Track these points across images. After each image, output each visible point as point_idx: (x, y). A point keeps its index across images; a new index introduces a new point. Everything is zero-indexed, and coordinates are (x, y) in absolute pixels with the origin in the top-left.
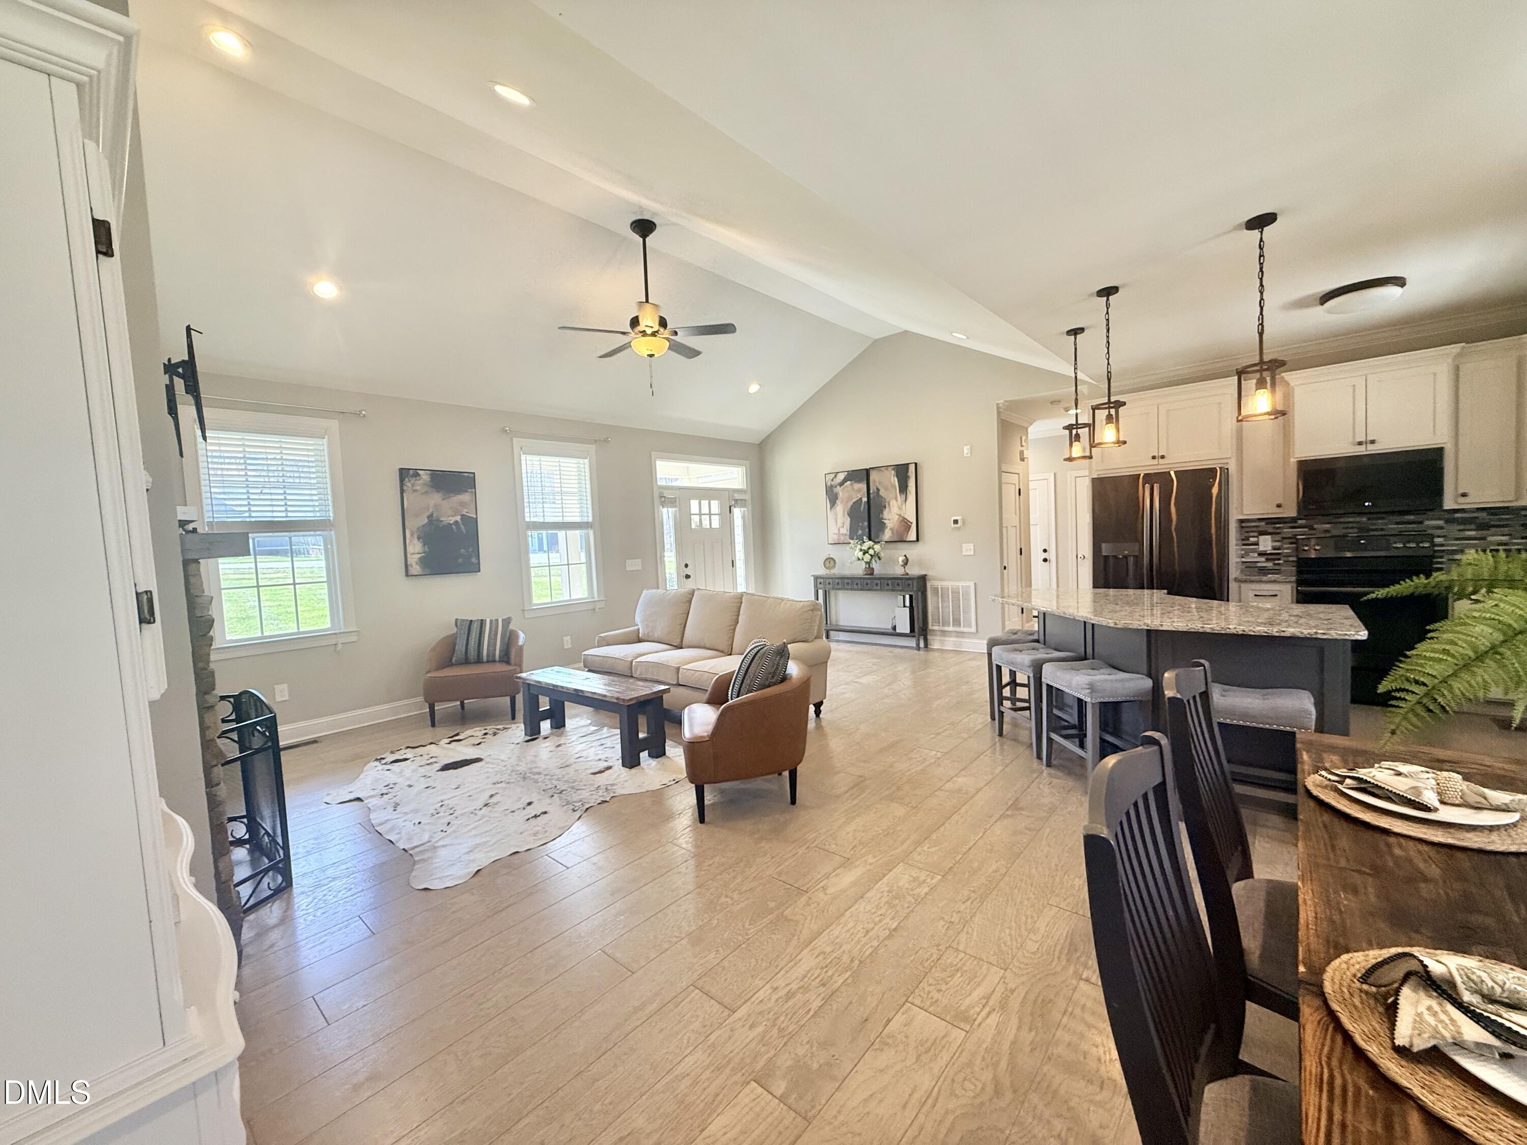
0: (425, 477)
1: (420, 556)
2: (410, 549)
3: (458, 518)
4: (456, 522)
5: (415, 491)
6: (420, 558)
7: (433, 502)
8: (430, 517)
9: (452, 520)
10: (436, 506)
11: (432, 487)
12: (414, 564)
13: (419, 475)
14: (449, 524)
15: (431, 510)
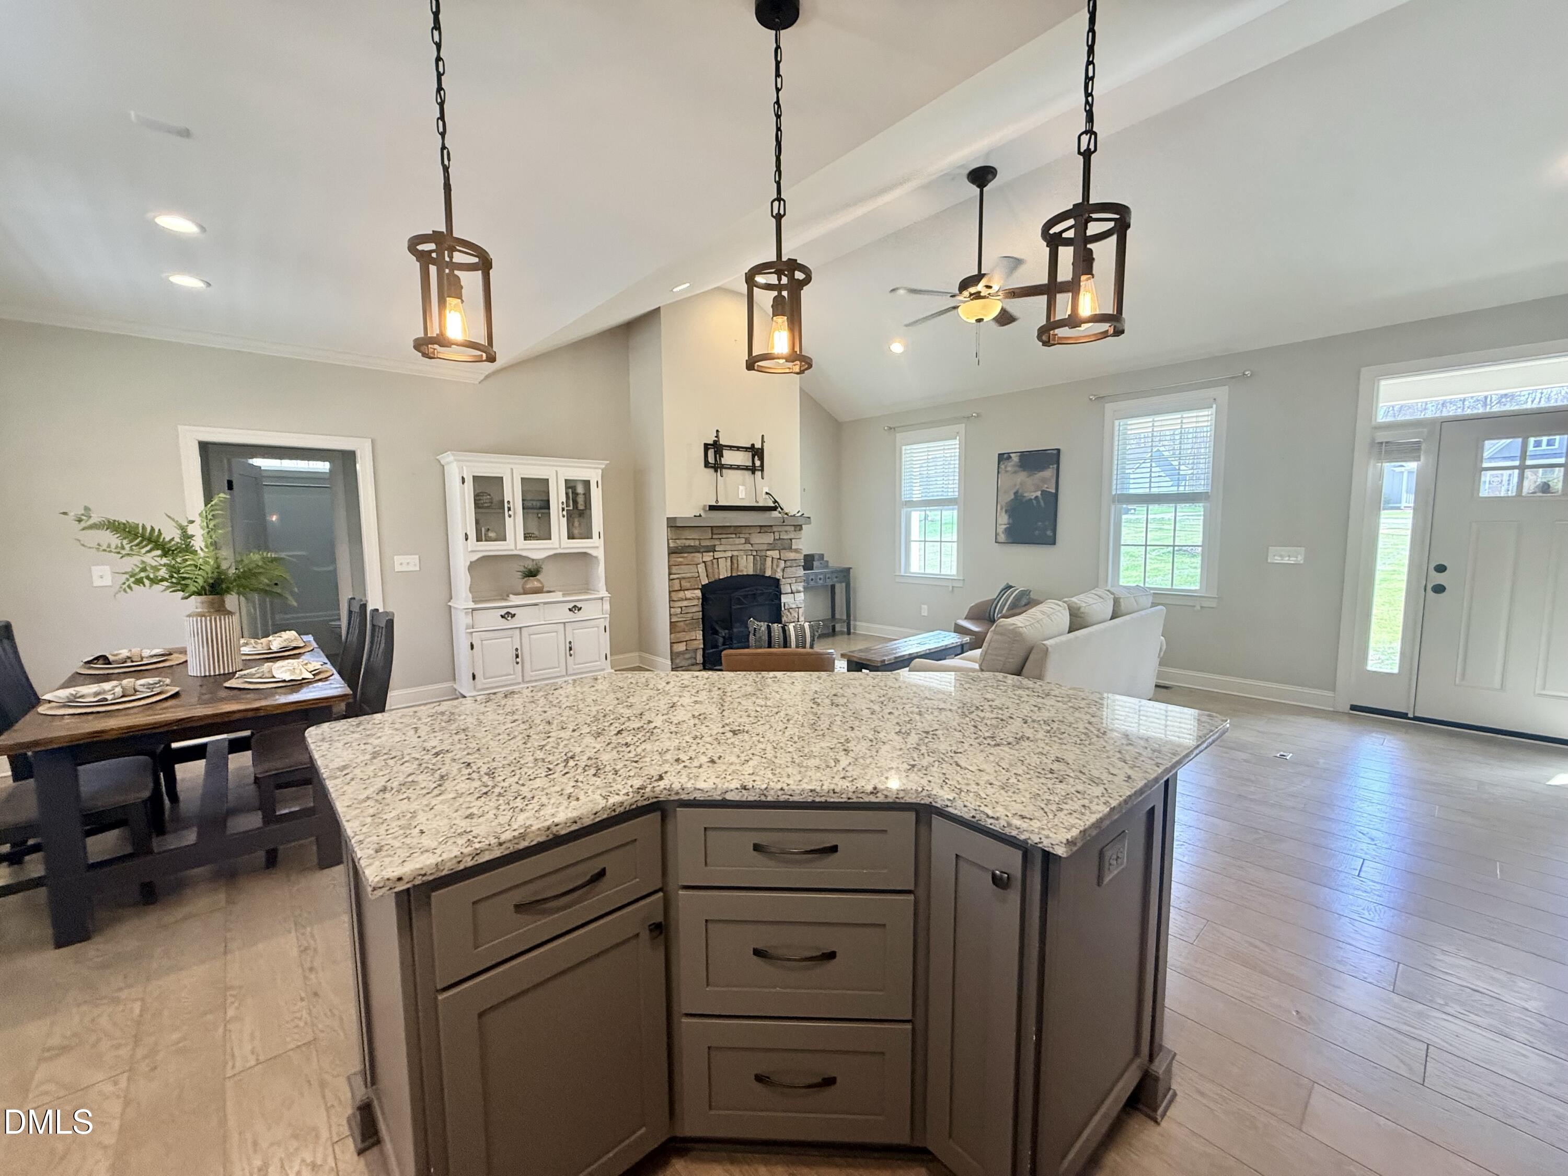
0: (1015, 458)
1: (1005, 526)
2: (999, 521)
3: (1039, 493)
4: (1037, 497)
5: (1007, 471)
6: (1006, 529)
7: (1019, 480)
8: (1016, 493)
9: (1033, 495)
10: (1021, 484)
11: (1020, 466)
12: (1001, 533)
13: (1010, 457)
14: (1031, 500)
15: (1017, 487)
